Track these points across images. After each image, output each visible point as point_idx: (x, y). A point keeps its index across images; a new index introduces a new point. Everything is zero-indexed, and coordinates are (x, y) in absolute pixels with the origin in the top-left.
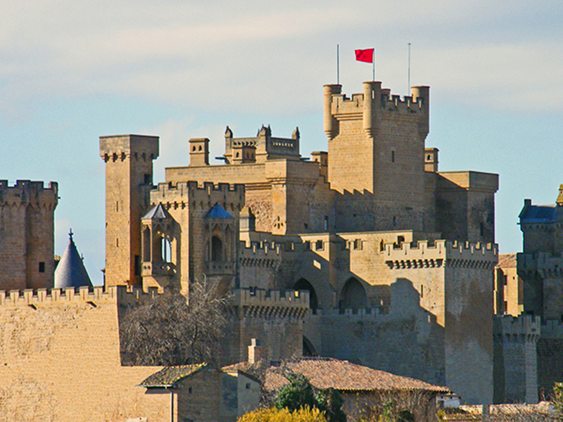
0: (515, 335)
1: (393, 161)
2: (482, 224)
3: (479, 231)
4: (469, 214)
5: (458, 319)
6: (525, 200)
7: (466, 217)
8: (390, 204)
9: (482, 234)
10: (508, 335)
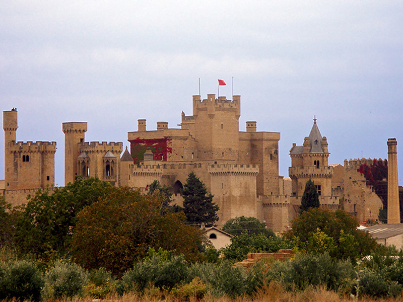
0: (277, 204)
1: (222, 128)
2: (271, 155)
3: (269, 158)
4: (264, 151)
5: (238, 198)
6: (293, 144)
7: (262, 152)
8: (220, 147)
9: (271, 159)
10: (274, 204)
